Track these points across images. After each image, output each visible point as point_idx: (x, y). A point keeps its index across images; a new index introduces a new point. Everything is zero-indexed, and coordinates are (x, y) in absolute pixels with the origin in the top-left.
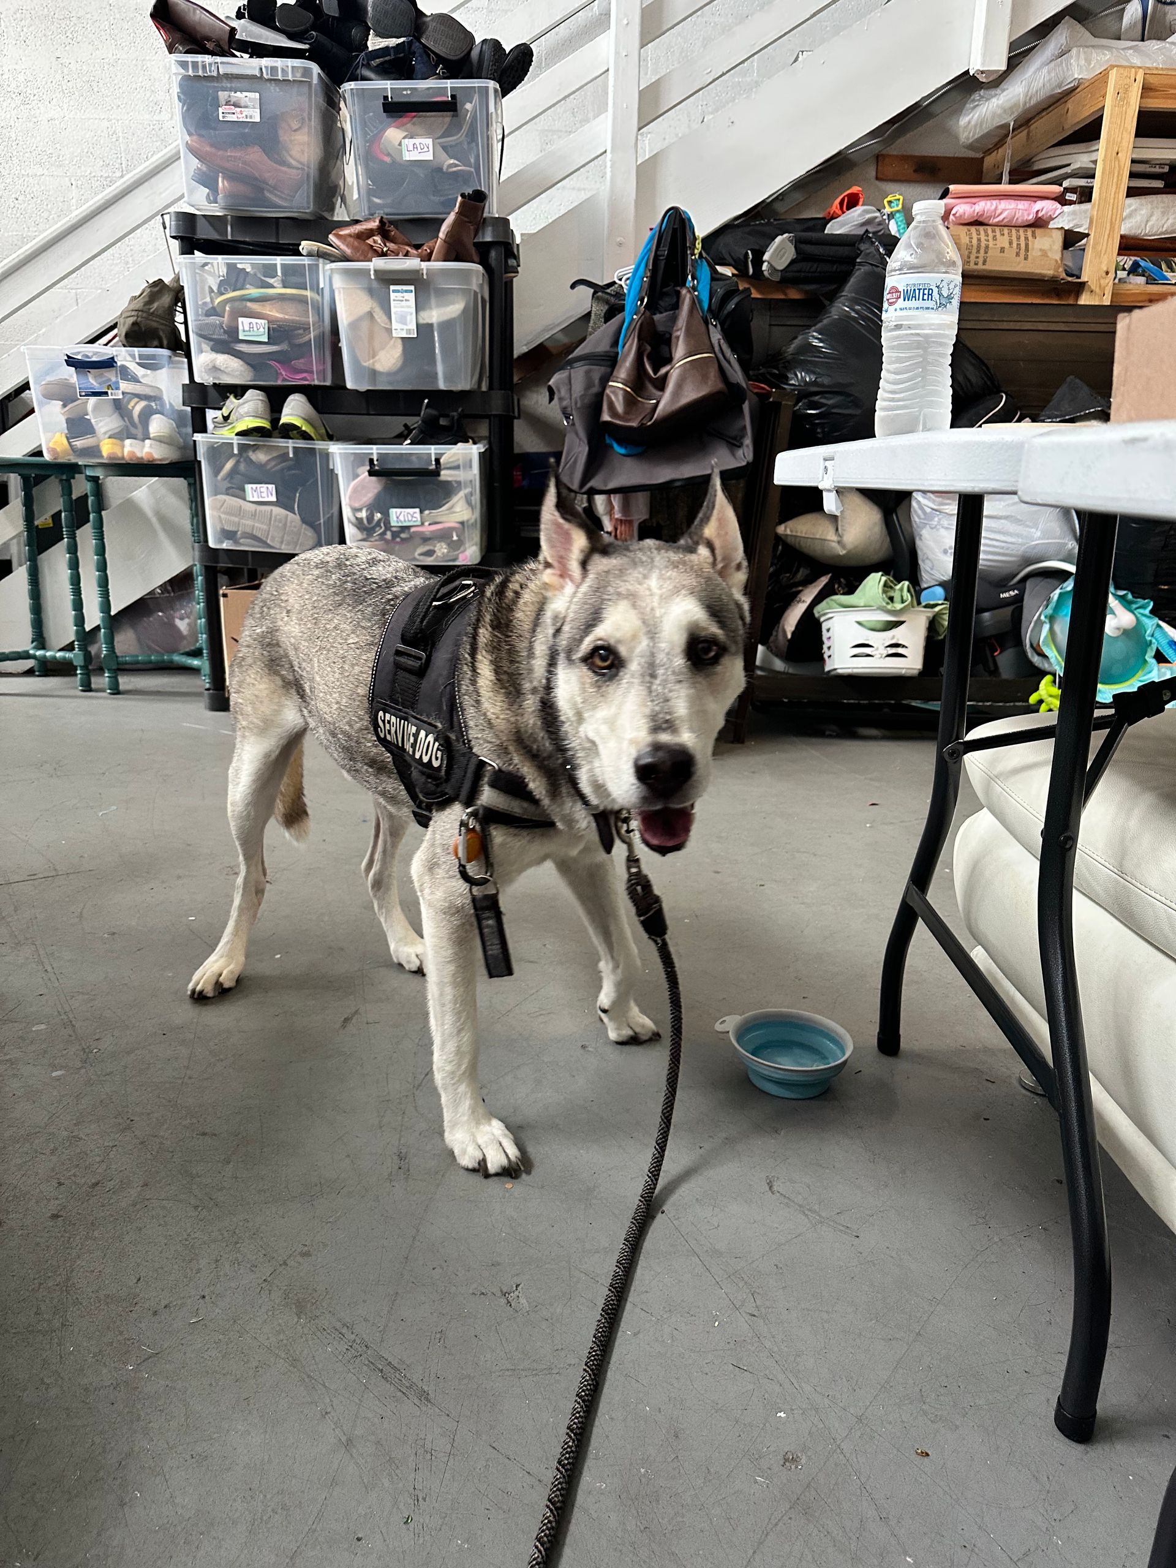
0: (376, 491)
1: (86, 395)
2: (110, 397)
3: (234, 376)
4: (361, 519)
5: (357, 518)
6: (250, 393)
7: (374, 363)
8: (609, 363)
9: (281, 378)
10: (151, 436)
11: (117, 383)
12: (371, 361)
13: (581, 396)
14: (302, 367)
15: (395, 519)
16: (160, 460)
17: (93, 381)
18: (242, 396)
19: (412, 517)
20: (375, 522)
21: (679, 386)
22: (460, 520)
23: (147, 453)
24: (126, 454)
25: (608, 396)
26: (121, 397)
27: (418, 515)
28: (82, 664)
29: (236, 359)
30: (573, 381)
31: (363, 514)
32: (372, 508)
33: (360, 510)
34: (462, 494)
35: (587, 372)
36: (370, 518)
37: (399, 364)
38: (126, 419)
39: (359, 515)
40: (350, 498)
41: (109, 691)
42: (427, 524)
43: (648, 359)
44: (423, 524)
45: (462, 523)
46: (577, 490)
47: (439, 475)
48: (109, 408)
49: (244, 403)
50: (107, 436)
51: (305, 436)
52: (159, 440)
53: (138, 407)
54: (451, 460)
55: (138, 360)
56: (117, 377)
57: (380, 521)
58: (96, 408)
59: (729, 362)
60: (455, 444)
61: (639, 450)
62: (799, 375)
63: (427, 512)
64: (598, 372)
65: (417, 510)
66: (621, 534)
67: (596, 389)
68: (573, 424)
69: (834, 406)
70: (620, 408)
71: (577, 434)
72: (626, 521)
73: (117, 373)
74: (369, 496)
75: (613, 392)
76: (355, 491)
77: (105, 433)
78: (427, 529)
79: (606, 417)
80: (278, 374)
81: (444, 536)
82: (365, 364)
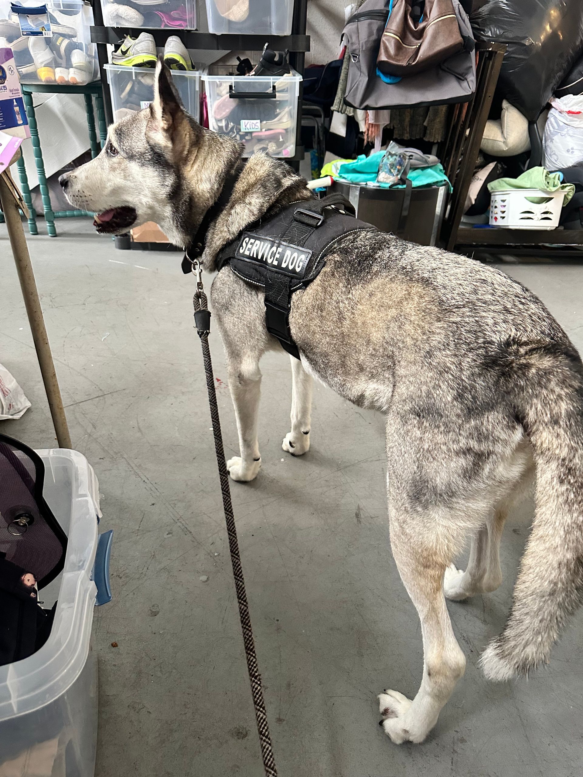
0: (232, 108)
1: (27, 34)
2: (44, 36)
3: (131, 22)
4: (222, 127)
5: (219, 126)
6: (143, 35)
7: (229, 14)
8: (383, 18)
9: (164, 24)
10: (74, 65)
11: (49, 25)
12: (227, 13)
13: (366, 42)
14: (176, 16)
15: (244, 127)
16: (81, 83)
17: (31, 23)
18: (137, 37)
19: (255, 125)
20: (229, 129)
21: (435, 37)
22: (285, 128)
23: (72, 78)
24: (57, 78)
25: (383, 42)
26: (52, 36)
27: (259, 124)
28: (31, 217)
29: (133, 10)
30: (359, 31)
31: (223, 124)
32: (229, 119)
33: (220, 120)
34: (287, 109)
35: (370, 24)
36: (227, 126)
37: (246, 16)
38: (54, 52)
39: (220, 125)
40: (215, 112)
41: (50, 235)
42: (264, 130)
43: (411, 16)
44: (261, 129)
45: (286, 130)
46: (358, 107)
47: (275, 97)
48: (43, 44)
49: (139, 43)
50: (43, 65)
51: (181, 68)
52: (79, 68)
53: (63, 44)
54: (280, 86)
55: (62, 9)
56: (48, 21)
57: (233, 128)
58: (34, 44)
59: (464, 21)
60: (282, 75)
61: (398, 80)
62: (493, 30)
63: (265, 122)
64: (376, 24)
65: (259, 121)
66: (372, 133)
67: (374, 37)
68: (359, 61)
69: (513, 53)
70: (392, 51)
71: (359, 68)
72: (375, 125)
73: (48, 18)
74: (226, 112)
75: (387, 40)
76: (219, 108)
77: (42, 63)
78: (264, 133)
79: (383, 57)
80: (162, 21)
81: (274, 138)
82: (223, 15)
